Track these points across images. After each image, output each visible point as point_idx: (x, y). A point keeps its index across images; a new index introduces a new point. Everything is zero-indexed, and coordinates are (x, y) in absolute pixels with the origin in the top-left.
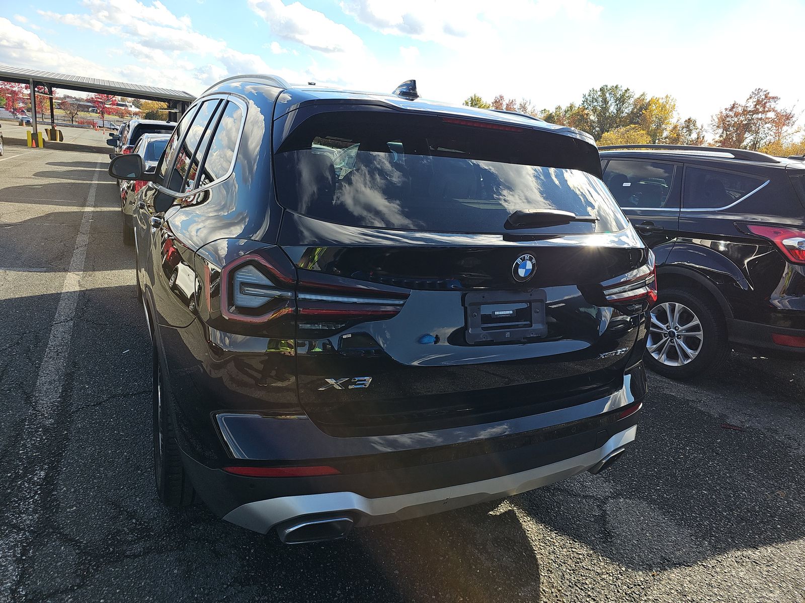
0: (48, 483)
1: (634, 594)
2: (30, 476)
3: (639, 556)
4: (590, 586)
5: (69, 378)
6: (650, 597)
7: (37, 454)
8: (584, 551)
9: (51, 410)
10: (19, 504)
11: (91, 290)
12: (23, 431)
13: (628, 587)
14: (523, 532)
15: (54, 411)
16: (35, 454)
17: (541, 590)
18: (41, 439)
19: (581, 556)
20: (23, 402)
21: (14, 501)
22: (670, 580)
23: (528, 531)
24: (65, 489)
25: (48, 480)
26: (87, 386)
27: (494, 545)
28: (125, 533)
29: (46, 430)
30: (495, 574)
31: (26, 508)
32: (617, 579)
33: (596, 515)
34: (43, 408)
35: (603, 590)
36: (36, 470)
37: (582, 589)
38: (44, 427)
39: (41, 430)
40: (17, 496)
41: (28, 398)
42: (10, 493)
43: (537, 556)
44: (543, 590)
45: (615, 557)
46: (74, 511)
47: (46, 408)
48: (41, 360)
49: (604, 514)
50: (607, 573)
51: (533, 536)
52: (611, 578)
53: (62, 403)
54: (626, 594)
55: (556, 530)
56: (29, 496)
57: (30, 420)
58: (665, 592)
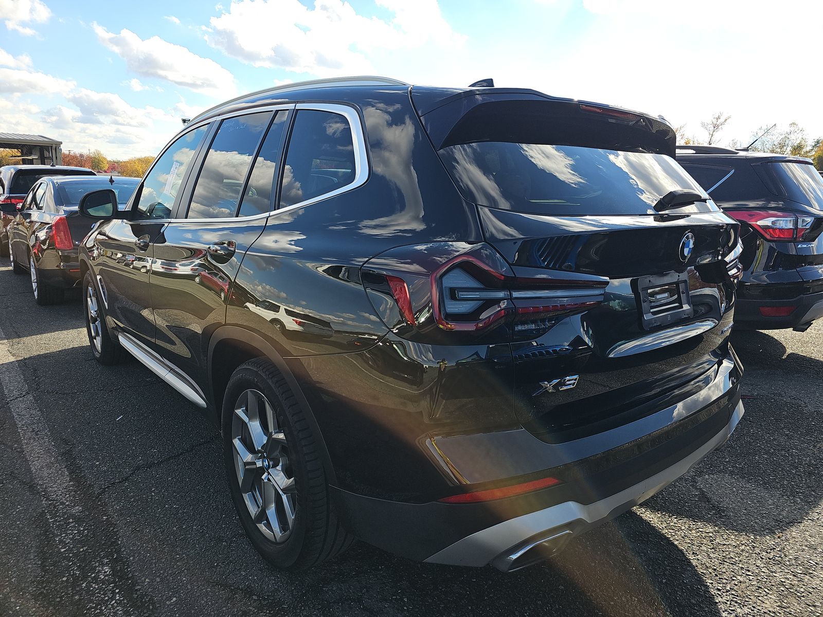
0: (121, 578)
1: (776, 558)
2: (93, 575)
3: (756, 522)
4: (737, 559)
5: (69, 458)
6: (791, 557)
7: (85, 548)
8: (710, 529)
9: (70, 496)
10: (100, 609)
11: (30, 358)
12: (50, 527)
13: (767, 552)
14: (648, 524)
15: (74, 497)
16: (82, 550)
17: (700, 572)
18: (78, 530)
19: (711, 534)
20: (28, 494)
21: (92, 608)
22: (794, 538)
23: (650, 521)
24: (147, 580)
25: (121, 576)
26: (97, 463)
27: (630, 540)
28: (254, 613)
29: (78, 520)
30: (650, 568)
31: (114, 613)
32: (754, 548)
33: (697, 495)
34: (57, 496)
35: (749, 560)
36: (96, 567)
37: (732, 564)
38: (72, 516)
39: (71, 520)
40: (92, 601)
41: (32, 488)
42: (80, 599)
43: (675, 543)
44: (702, 573)
45: (739, 528)
46: (176, 603)
47: (61, 495)
48: (18, 441)
49: (702, 492)
50: (742, 544)
51: (658, 525)
52: (748, 548)
53: (79, 486)
54: (769, 558)
55: (674, 515)
56: (107, 598)
57: (50, 512)
58: (799, 550)
